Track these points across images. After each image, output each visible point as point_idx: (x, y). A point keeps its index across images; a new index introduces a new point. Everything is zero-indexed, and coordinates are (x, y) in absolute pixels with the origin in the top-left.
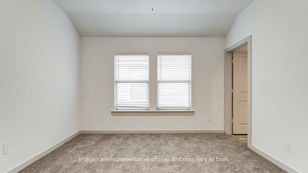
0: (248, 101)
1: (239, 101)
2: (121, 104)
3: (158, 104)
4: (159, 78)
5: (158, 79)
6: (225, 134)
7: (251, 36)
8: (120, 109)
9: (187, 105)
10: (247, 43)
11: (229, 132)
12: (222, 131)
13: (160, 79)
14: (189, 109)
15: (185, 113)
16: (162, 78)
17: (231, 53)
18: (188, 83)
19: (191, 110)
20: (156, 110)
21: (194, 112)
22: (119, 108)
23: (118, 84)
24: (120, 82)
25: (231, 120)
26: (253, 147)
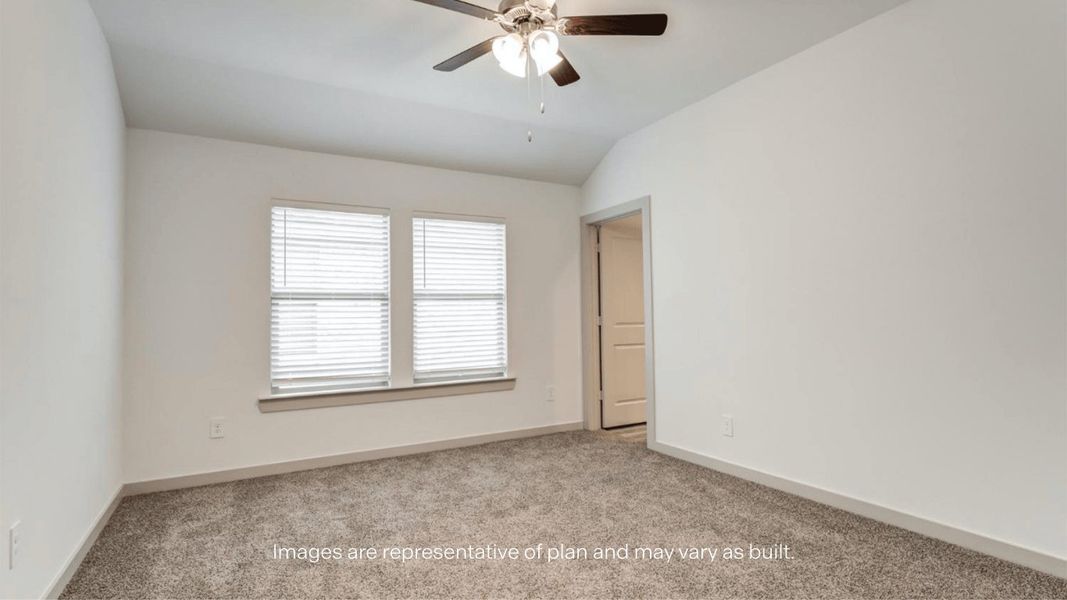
0: (646, 342)
1: (616, 345)
2: (293, 372)
3: (416, 365)
4: (418, 285)
5: (415, 287)
6: (586, 430)
7: (649, 197)
8: (287, 390)
9: (494, 364)
10: (640, 211)
11: (594, 425)
12: (578, 424)
13: (422, 287)
14: (501, 374)
15: (489, 387)
16: (427, 287)
17: (595, 229)
18: (495, 302)
19: (506, 376)
20: (411, 384)
21: (513, 380)
22: (282, 387)
23: (281, 302)
24: (290, 296)
25: (599, 392)
26: (660, 444)
